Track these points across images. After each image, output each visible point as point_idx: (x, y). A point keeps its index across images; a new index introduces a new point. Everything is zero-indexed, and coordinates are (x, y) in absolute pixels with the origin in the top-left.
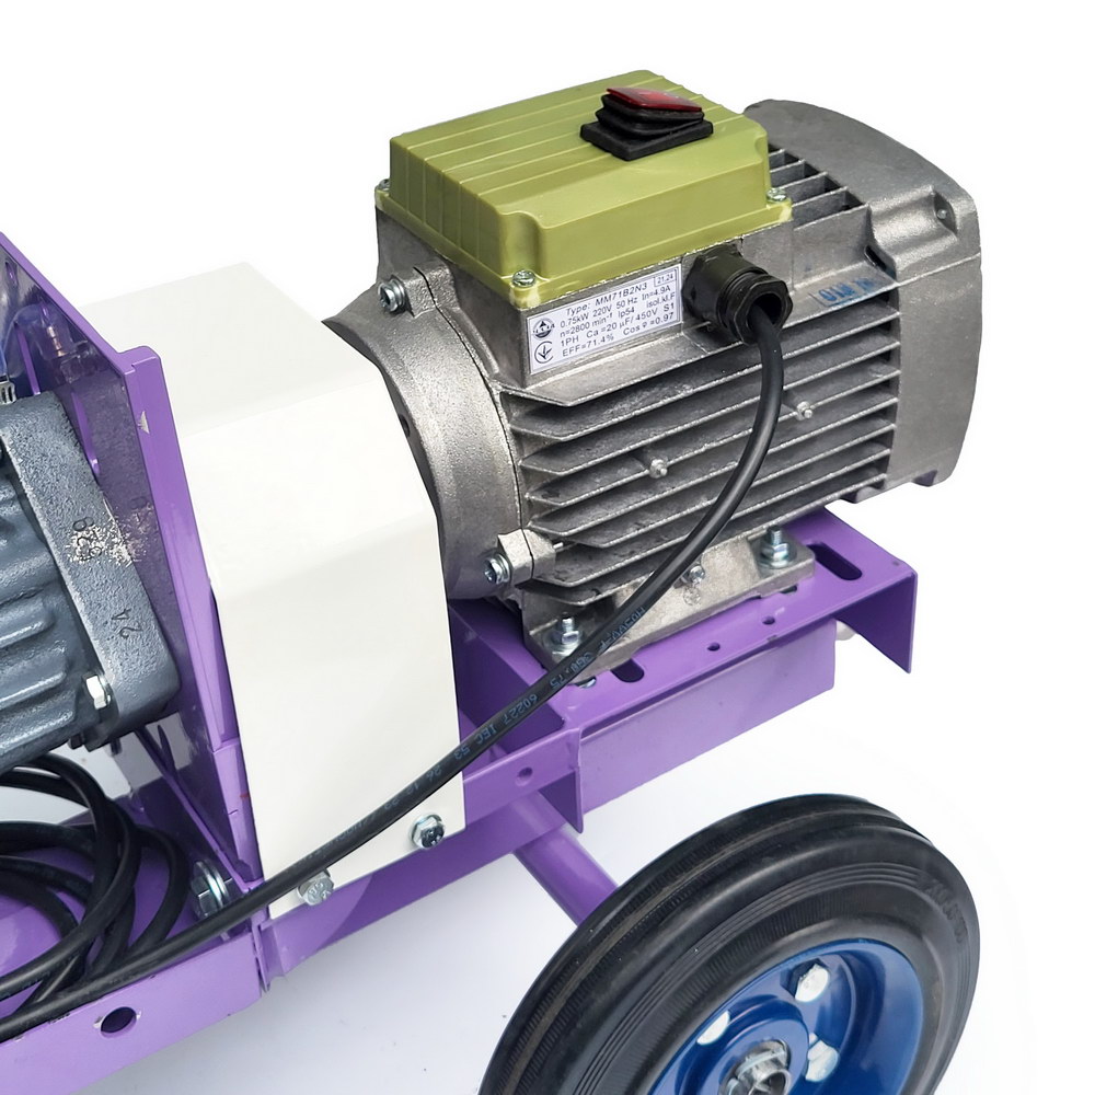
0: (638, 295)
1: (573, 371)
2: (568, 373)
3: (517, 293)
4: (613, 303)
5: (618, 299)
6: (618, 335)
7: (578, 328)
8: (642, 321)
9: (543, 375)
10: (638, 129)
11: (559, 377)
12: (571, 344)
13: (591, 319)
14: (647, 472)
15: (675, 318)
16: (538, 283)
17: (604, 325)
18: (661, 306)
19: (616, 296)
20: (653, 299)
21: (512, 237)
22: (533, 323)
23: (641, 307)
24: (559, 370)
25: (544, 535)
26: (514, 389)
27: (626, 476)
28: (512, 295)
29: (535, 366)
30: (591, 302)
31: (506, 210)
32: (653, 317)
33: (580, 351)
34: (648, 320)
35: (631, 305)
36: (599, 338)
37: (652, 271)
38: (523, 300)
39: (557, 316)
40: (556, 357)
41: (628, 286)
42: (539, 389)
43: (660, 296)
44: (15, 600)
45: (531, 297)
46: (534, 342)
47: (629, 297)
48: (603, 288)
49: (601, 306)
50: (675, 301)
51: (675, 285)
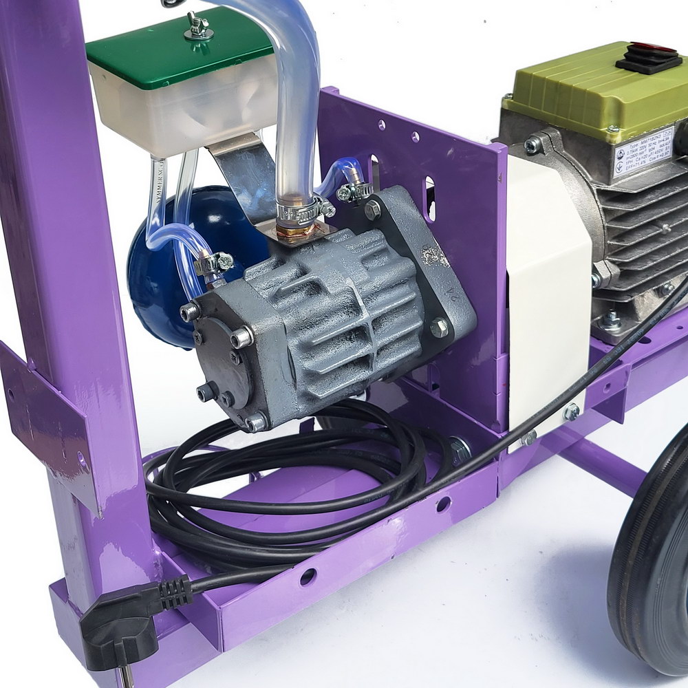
0: (657, 140)
1: (629, 178)
2: (627, 179)
3: (612, 136)
4: (647, 144)
5: (649, 142)
6: (648, 162)
7: (633, 156)
8: (657, 155)
9: (618, 179)
10: (653, 60)
11: (623, 181)
12: (630, 164)
13: (638, 152)
14: (661, 230)
15: (669, 154)
16: (620, 132)
17: (643, 155)
18: (664, 147)
19: (649, 140)
20: (662, 143)
21: (608, 108)
22: (617, 150)
23: (657, 147)
24: (623, 177)
25: (613, 262)
26: (604, 187)
27: (651, 233)
28: (608, 138)
29: (616, 175)
30: (639, 142)
31: (602, 95)
32: (661, 153)
33: (633, 168)
34: (659, 154)
35: (654, 146)
36: (640, 162)
37: (663, 129)
38: (614, 139)
39: (626, 148)
40: (624, 171)
41: (653, 136)
42: (616, 186)
43: (665, 142)
44: (399, 284)
45: (618, 139)
46: (616, 161)
47: (654, 141)
48: (644, 136)
49: (643, 145)
50: (670, 145)
51: (671, 137)
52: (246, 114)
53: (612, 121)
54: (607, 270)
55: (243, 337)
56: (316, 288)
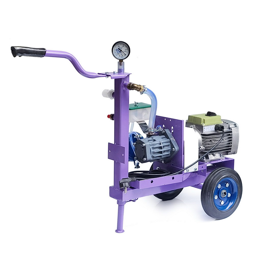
4: (209, 127)
6: (210, 130)
7: (207, 129)
10: (211, 114)
14: (212, 142)
15: (214, 130)
21: (202, 120)
22: (204, 127)
23: (212, 128)
25: (204, 146)
26: (202, 133)
28: (202, 125)
31: (201, 118)
33: (207, 131)
37: (213, 125)
39: (205, 127)
40: (205, 131)
41: (211, 126)
45: (204, 125)
46: (204, 129)
50: (214, 128)
51: (214, 127)
52: (143, 117)
53: (203, 122)
54: (202, 147)
55: (144, 145)
56: (154, 140)
